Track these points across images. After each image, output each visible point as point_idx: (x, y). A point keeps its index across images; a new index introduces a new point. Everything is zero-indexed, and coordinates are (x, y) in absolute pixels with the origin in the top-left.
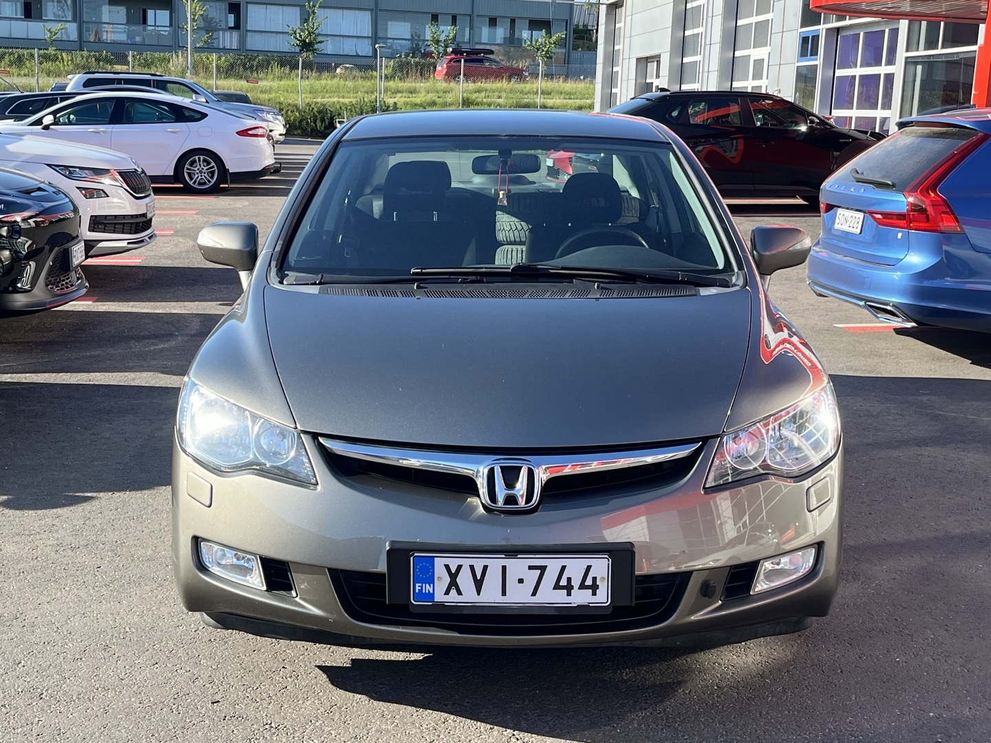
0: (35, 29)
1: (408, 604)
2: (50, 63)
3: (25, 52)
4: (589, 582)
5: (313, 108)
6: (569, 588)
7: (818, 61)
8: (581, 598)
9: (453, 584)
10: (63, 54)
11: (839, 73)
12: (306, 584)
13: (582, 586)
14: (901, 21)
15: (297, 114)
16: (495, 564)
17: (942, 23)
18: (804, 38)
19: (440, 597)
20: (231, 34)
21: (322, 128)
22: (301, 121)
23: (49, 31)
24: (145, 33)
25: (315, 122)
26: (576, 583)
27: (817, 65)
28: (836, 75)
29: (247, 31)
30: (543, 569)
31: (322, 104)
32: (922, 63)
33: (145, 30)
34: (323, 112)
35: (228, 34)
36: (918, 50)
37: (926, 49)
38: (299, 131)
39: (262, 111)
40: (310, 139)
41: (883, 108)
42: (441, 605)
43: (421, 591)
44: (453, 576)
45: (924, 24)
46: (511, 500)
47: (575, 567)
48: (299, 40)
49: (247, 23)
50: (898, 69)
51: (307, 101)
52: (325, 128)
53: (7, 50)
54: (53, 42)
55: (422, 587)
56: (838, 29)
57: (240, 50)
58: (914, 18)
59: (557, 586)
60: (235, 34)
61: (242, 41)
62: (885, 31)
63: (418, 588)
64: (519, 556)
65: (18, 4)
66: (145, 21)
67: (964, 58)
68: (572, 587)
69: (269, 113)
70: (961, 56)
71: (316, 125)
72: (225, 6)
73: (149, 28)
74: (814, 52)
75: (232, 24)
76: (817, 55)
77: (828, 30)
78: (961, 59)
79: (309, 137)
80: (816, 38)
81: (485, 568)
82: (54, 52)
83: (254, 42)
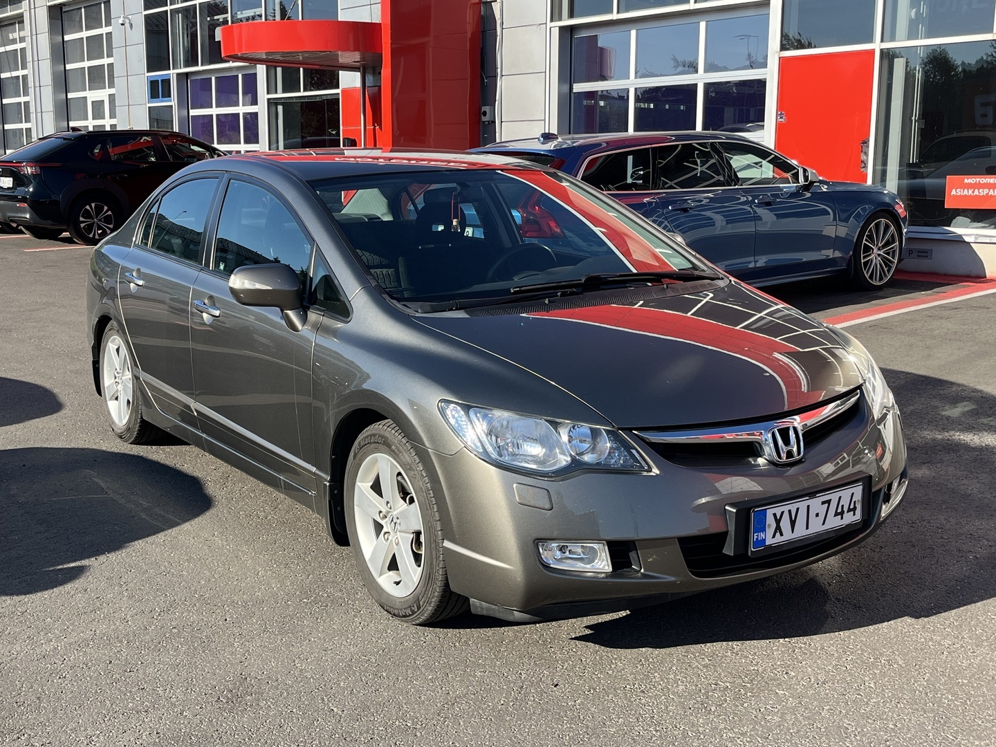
1: (749, 552)
4: (852, 506)
6: (842, 513)
7: (173, 102)
8: (848, 519)
9: (778, 528)
11: (193, 112)
12: (655, 557)
13: (849, 510)
14: (258, 65)
16: (802, 505)
17: (301, 69)
18: (152, 82)
19: (769, 541)
26: (846, 509)
27: (172, 106)
28: (191, 114)
30: (829, 502)
32: (282, 104)
36: (276, 92)
37: (284, 91)
41: (247, 141)
42: (770, 547)
43: (757, 539)
44: (778, 521)
45: (279, 70)
46: (790, 454)
47: (845, 497)
50: (261, 109)
55: (758, 536)
56: (187, 74)
58: (271, 65)
59: (837, 514)
62: (238, 76)
63: (755, 537)
64: (817, 495)
67: (327, 100)
68: (844, 512)
70: (325, 98)
74: (167, 94)
76: (170, 96)
77: (178, 75)
78: (324, 100)
80: (166, 82)
81: (798, 509)
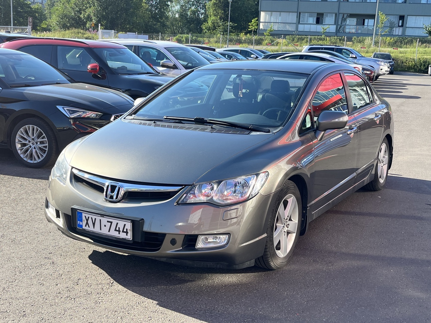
0: (319, 28)
1: (76, 228)
2: (322, 41)
3: (313, 37)
4: (125, 230)
5: (421, 60)
6: (119, 231)
8: (123, 236)
9: (87, 223)
10: (327, 38)
13: (123, 231)
15: (413, 63)
16: (98, 218)
19: (84, 227)
20: (399, 29)
21: (424, 69)
22: (415, 66)
23: (323, 29)
24: (362, 29)
25: (421, 67)
29: (406, 27)
30: (111, 223)
31: (426, 59)
33: (363, 28)
34: (425, 62)
35: (398, 29)
38: (413, 70)
39: (379, 61)
40: (417, 74)
42: (84, 230)
44: (87, 220)
46: (111, 197)
47: (121, 224)
48: (427, 31)
49: (406, 24)
51: (420, 57)
52: (425, 69)
53: (306, 36)
54: (324, 33)
57: (402, 35)
59: (116, 230)
60: (401, 29)
61: (404, 32)
63: (78, 223)
64: (104, 217)
65: (315, 18)
66: (364, 24)
68: (120, 231)
69: (381, 62)
71: (421, 68)
72: (398, 18)
73: (365, 27)
75: (400, 25)
79: (417, 73)
81: (95, 219)
82: (324, 37)
83: (409, 32)
